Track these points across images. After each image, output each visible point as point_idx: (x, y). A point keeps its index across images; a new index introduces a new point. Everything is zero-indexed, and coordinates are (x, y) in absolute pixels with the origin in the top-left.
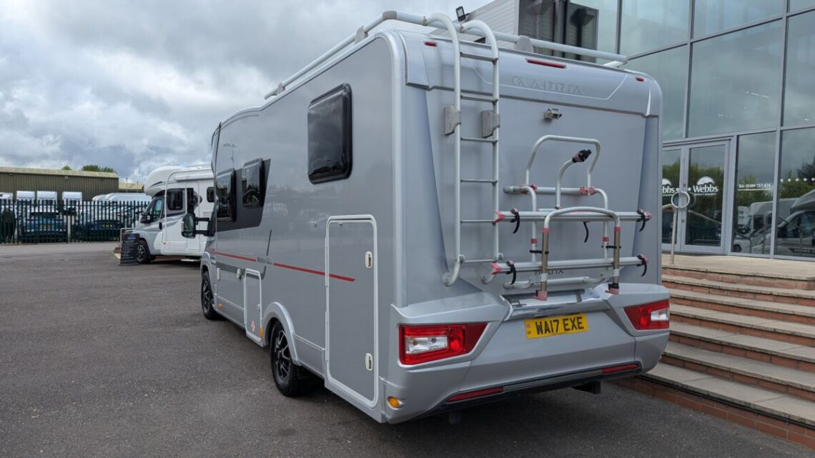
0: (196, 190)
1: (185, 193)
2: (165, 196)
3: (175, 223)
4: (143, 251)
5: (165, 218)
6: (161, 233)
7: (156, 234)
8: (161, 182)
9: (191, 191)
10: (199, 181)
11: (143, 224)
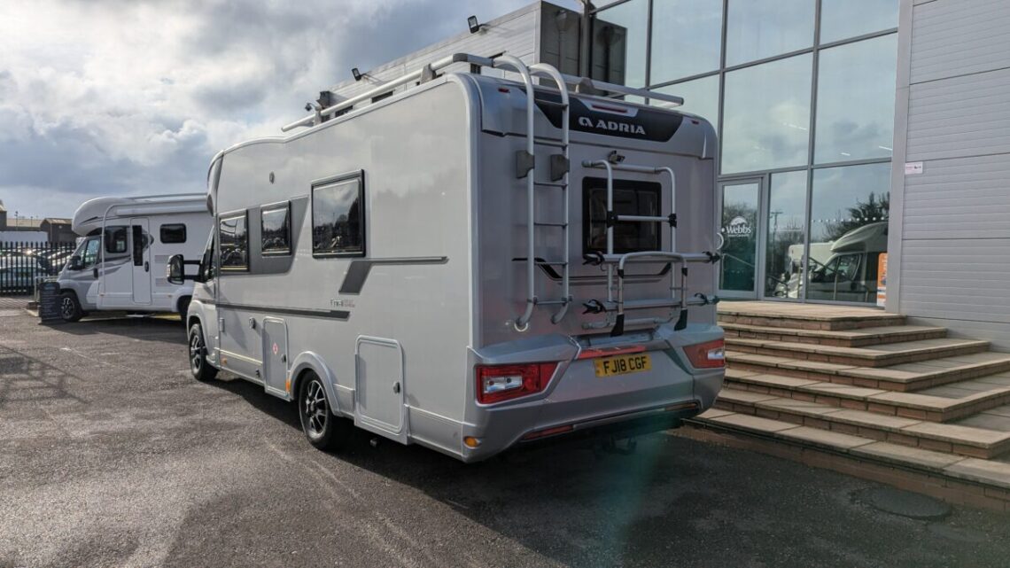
0: (145, 228)
1: (131, 231)
2: (103, 235)
3: (116, 270)
4: (71, 305)
5: (103, 263)
6: (96, 282)
7: (90, 284)
8: (96, 218)
9: (137, 229)
10: (151, 218)
11: (72, 271)
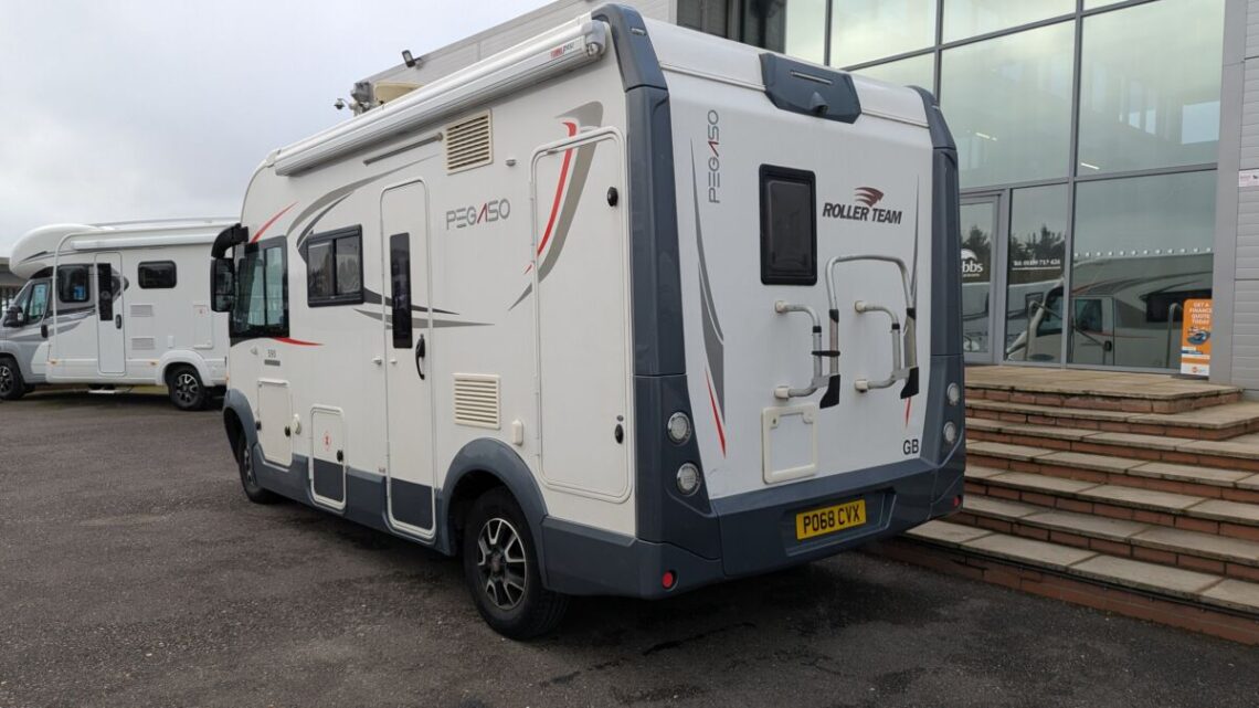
0: (116, 267)
1: (95, 272)
2: (54, 277)
4: (8, 376)
5: (55, 317)
6: (45, 343)
7: (37, 347)
8: (43, 254)
9: (105, 269)
10: (122, 252)
11: (10, 328)
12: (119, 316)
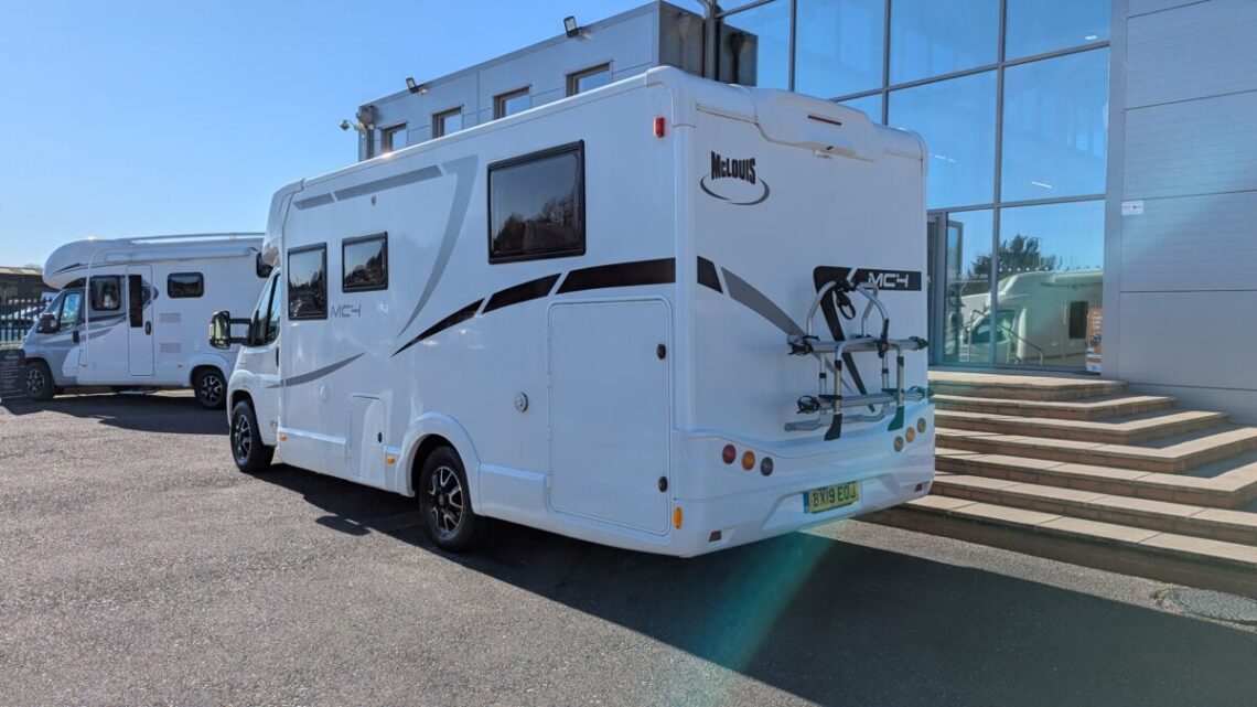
0: (146, 278)
1: (126, 282)
2: (87, 287)
3: (107, 332)
4: (40, 379)
5: (87, 324)
6: (75, 350)
7: (68, 352)
8: (78, 265)
9: (136, 280)
10: (154, 266)
11: (42, 335)
12: (148, 324)
